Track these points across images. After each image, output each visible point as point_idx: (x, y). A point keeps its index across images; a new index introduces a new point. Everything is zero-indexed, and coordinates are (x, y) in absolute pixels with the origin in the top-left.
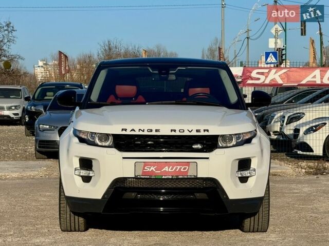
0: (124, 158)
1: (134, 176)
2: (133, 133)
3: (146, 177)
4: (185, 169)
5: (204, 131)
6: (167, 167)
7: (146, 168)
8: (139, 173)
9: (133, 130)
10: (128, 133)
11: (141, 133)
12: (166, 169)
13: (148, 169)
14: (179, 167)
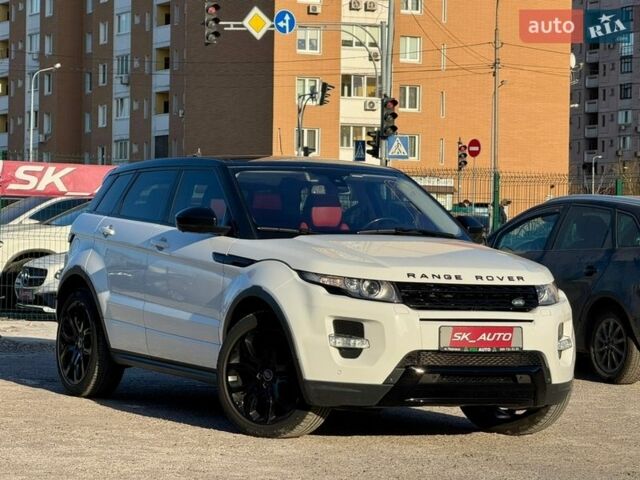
0: (421, 320)
1: (437, 348)
2: (424, 280)
3: (456, 349)
4: (508, 336)
5: (518, 278)
6: (484, 335)
7: (455, 336)
8: (446, 344)
9: (423, 276)
10: (418, 280)
11: (436, 281)
12: (483, 337)
13: (459, 337)
14: (500, 334)
